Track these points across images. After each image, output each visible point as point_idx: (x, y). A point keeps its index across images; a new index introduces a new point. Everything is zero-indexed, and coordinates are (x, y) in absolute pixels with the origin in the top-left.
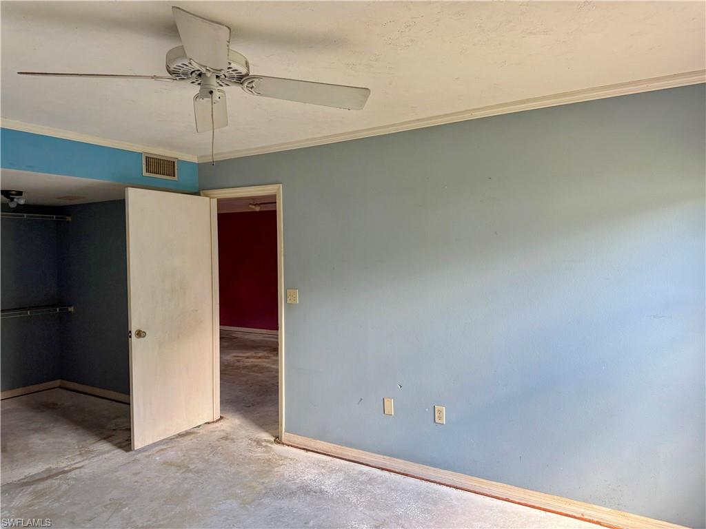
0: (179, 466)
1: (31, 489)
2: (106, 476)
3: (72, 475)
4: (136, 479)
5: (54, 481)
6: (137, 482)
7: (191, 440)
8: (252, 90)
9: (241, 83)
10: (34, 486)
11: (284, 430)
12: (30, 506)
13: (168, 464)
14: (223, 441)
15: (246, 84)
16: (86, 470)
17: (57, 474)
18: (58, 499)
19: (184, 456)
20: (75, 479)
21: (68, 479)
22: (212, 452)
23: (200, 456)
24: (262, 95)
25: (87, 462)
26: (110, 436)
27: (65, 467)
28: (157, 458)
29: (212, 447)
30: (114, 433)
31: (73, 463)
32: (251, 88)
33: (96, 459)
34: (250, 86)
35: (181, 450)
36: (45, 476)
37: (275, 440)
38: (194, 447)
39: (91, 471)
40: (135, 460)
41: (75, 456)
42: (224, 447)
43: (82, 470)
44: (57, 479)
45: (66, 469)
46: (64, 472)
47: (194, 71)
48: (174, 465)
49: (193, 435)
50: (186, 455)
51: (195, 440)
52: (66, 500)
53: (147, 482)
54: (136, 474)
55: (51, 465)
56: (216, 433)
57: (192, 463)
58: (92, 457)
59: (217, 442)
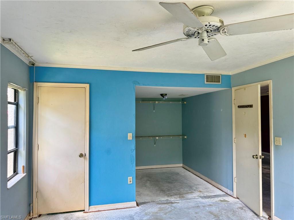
0: (215, 216)
1: (159, 206)
2: (185, 210)
3: (174, 205)
4: (196, 215)
5: (167, 206)
6: (195, 217)
7: (225, 204)
8: (226, 34)
9: (219, 32)
10: (160, 205)
11: (273, 215)
12: (157, 213)
13: (211, 213)
14: (240, 210)
15: (221, 31)
16: (179, 205)
17: (169, 203)
18: (166, 214)
19: (219, 211)
20: (174, 207)
21: (172, 206)
22: (232, 214)
23: (226, 214)
24: (232, 35)
25: (181, 201)
26: (192, 192)
27: (173, 201)
28: (207, 209)
29: (234, 211)
30: (194, 191)
31: (176, 200)
32: (225, 33)
33: (184, 201)
34: (223, 31)
35: (219, 208)
36: (165, 202)
37: (268, 218)
38: (225, 208)
39: (180, 206)
40: (198, 206)
41: (177, 197)
42: (240, 213)
43: (178, 204)
44: (168, 205)
45: (173, 202)
46: (172, 203)
47: (195, 32)
48: (213, 214)
49: (226, 202)
50: (220, 211)
51: (226, 205)
52: (168, 215)
53: (199, 219)
54: (196, 213)
55: (168, 198)
56: (238, 204)
57: (221, 216)
58: (183, 200)
59: (237, 209)
